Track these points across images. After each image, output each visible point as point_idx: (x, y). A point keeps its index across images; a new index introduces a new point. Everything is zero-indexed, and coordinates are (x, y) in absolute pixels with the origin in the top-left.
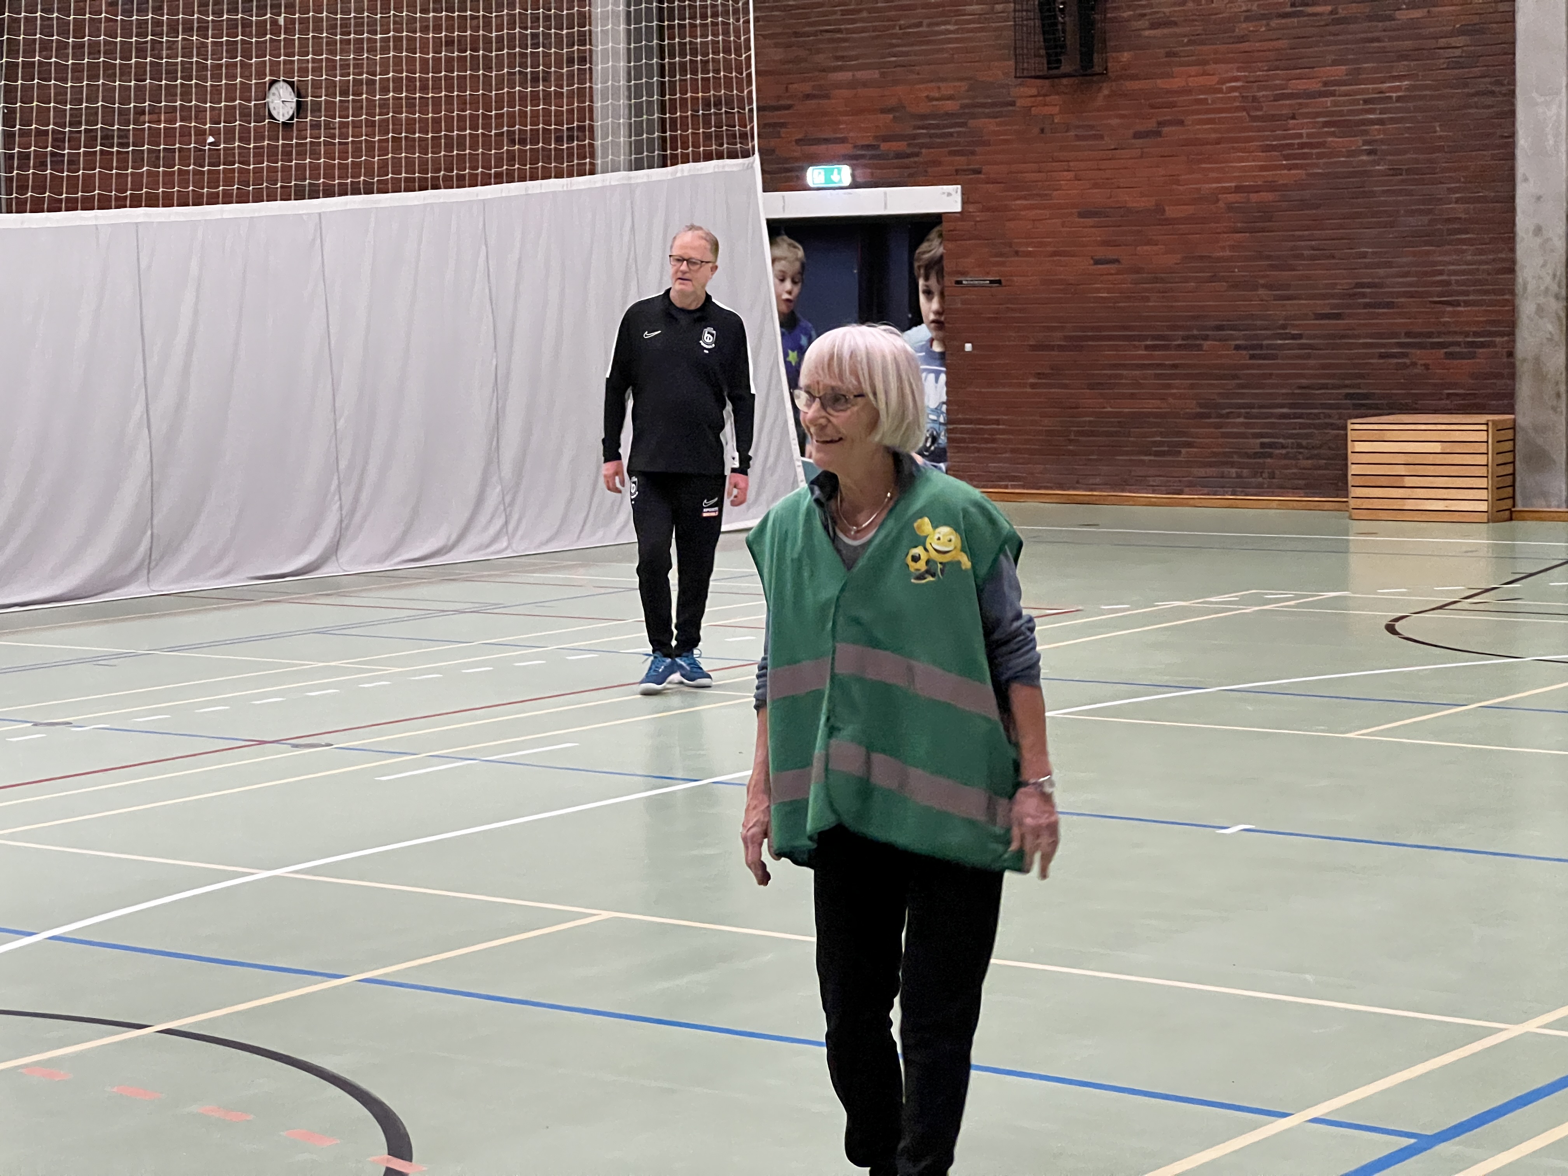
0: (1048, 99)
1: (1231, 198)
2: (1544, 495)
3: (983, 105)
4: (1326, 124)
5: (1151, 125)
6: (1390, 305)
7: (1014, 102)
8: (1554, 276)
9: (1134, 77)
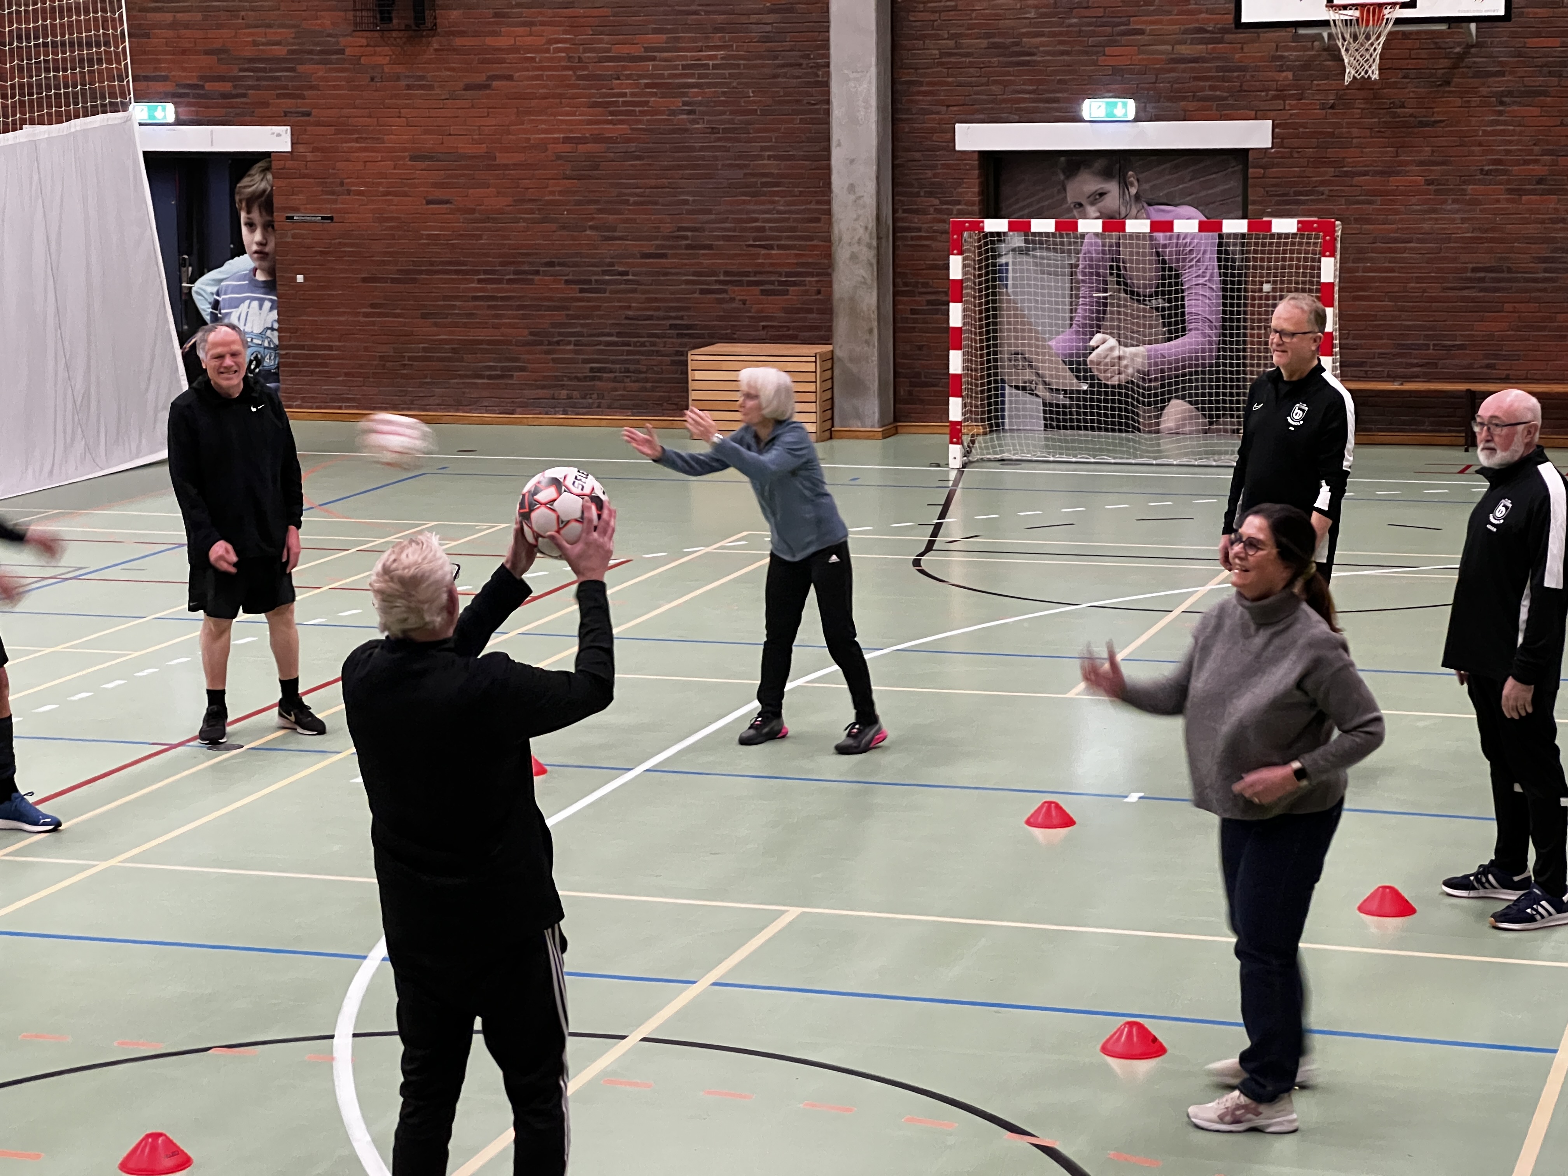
0: (378, 49)
1: (561, 147)
2: (859, 416)
3: (310, 52)
4: (647, 86)
5: (481, 78)
6: (710, 247)
7: (344, 50)
8: (866, 228)
9: (462, 34)
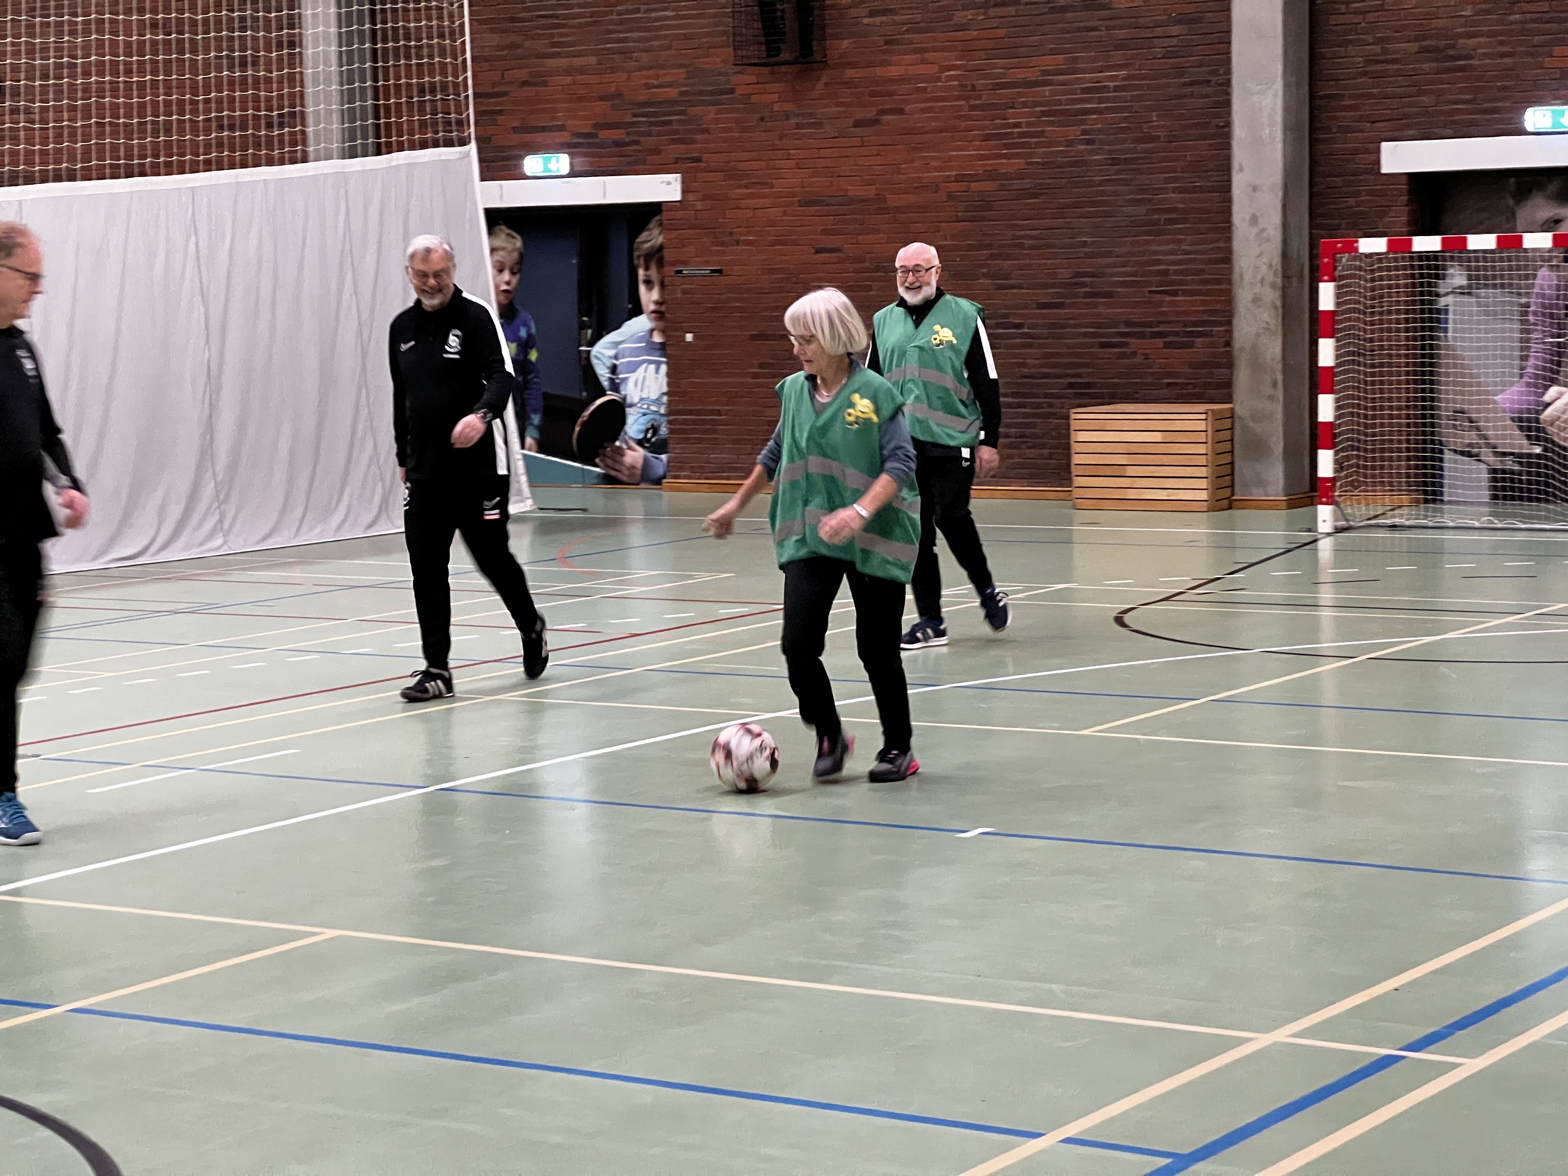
0: (767, 86)
1: (953, 187)
2: (1261, 483)
3: (701, 93)
4: (1044, 114)
5: (869, 113)
6: (1109, 295)
7: (733, 89)
8: (1271, 266)
9: (854, 65)
